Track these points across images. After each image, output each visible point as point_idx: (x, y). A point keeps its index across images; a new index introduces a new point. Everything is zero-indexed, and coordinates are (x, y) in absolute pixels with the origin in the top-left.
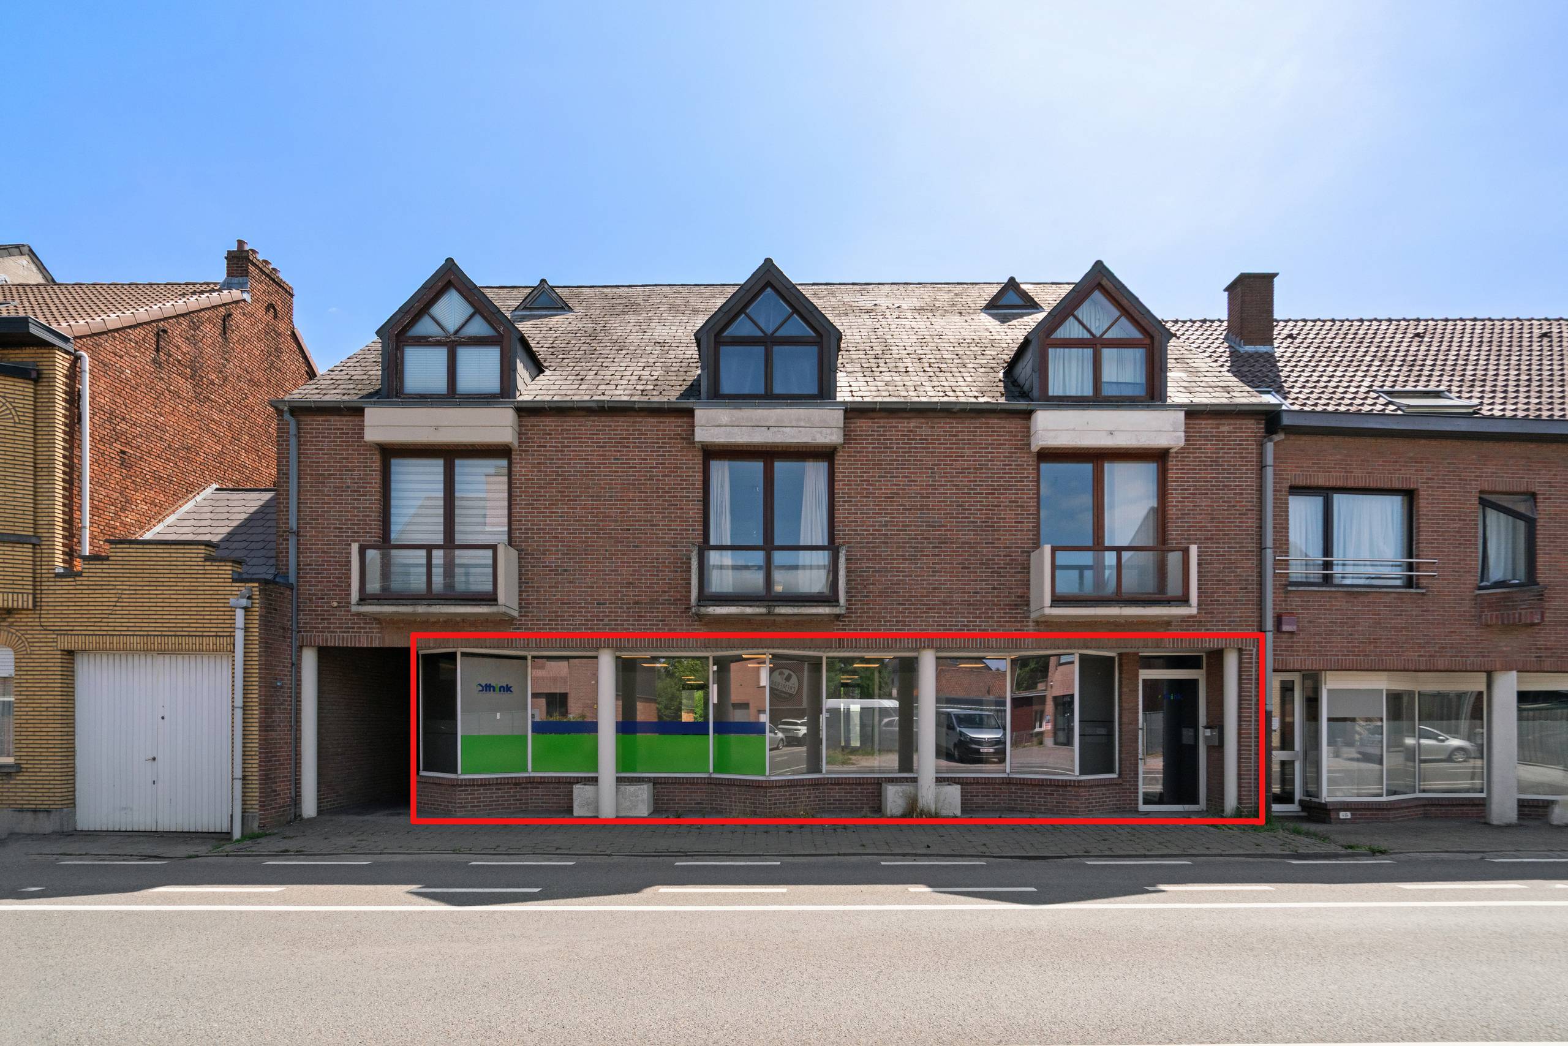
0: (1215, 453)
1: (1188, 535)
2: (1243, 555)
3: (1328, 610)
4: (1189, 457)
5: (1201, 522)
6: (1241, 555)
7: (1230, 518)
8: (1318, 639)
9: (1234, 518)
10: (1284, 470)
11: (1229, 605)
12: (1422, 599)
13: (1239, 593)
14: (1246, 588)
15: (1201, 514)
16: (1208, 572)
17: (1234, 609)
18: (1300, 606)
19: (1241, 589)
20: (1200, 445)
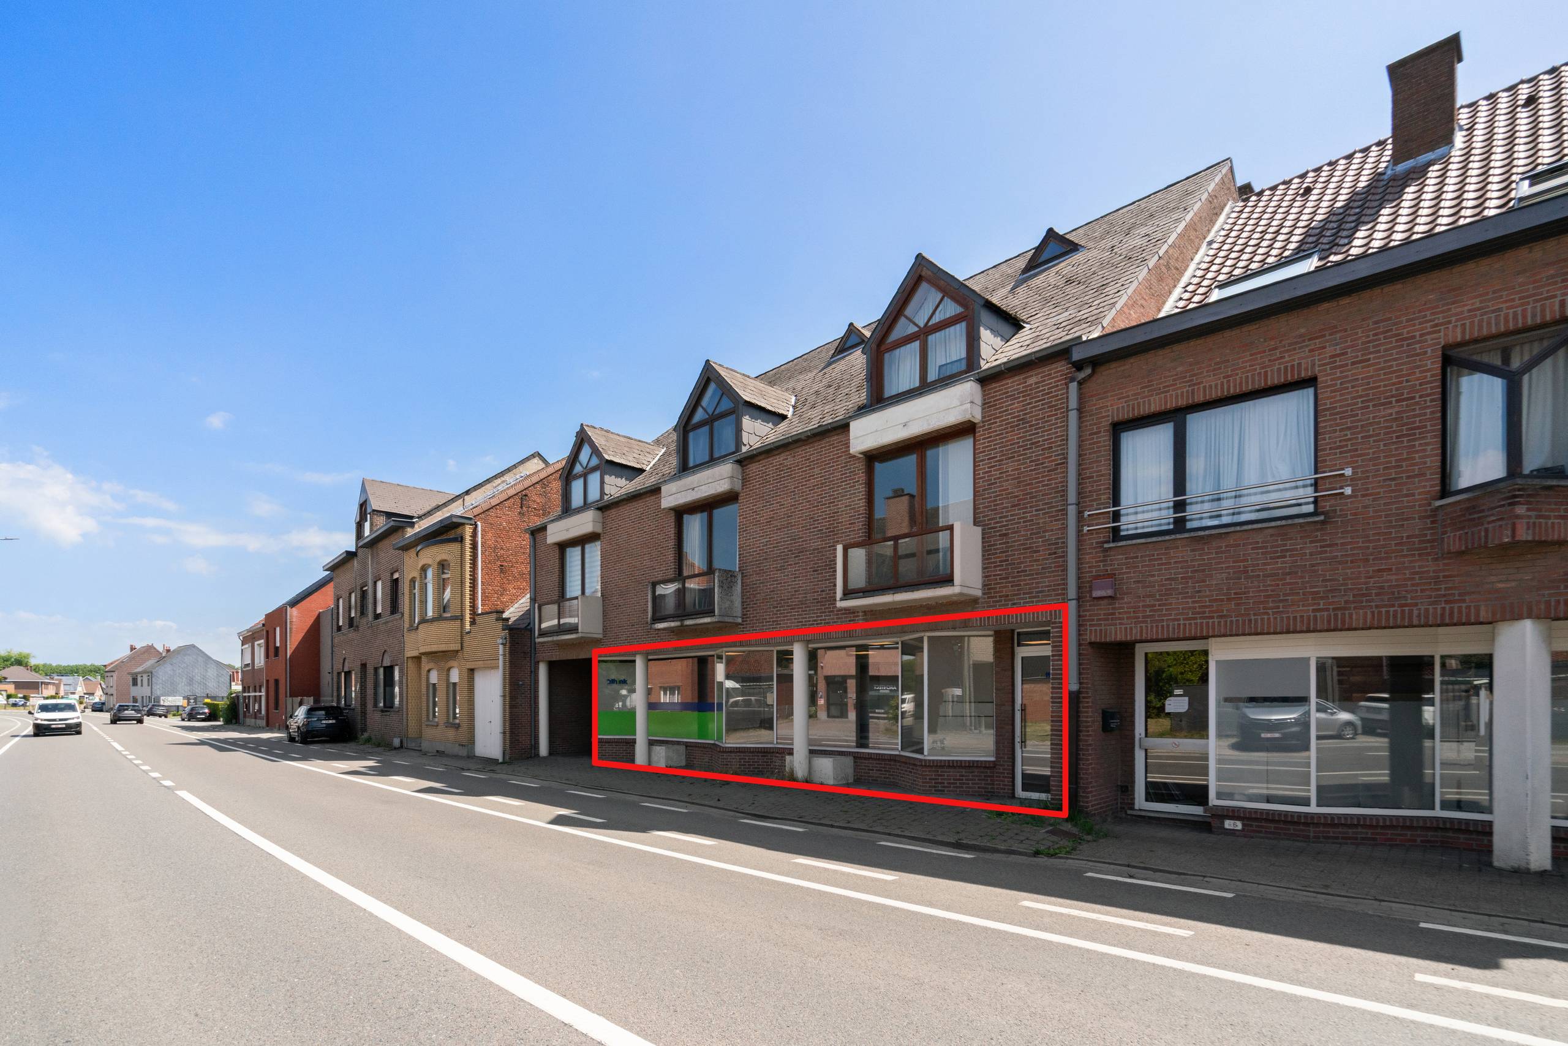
0: (1022, 411)
1: (995, 505)
2: (1052, 516)
3: (1165, 564)
4: (996, 423)
5: (1008, 489)
6: (1049, 517)
7: (1038, 478)
8: (1148, 601)
9: (1043, 477)
10: (1102, 408)
11: (1037, 574)
12: (1322, 529)
13: (1047, 559)
14: (1055, 553)
15: (1008, 480)
16: (1015, 541)
17: (1042, 578)
18: (1125, 564)
19: (1050, 554)
20: (1006, 406)
